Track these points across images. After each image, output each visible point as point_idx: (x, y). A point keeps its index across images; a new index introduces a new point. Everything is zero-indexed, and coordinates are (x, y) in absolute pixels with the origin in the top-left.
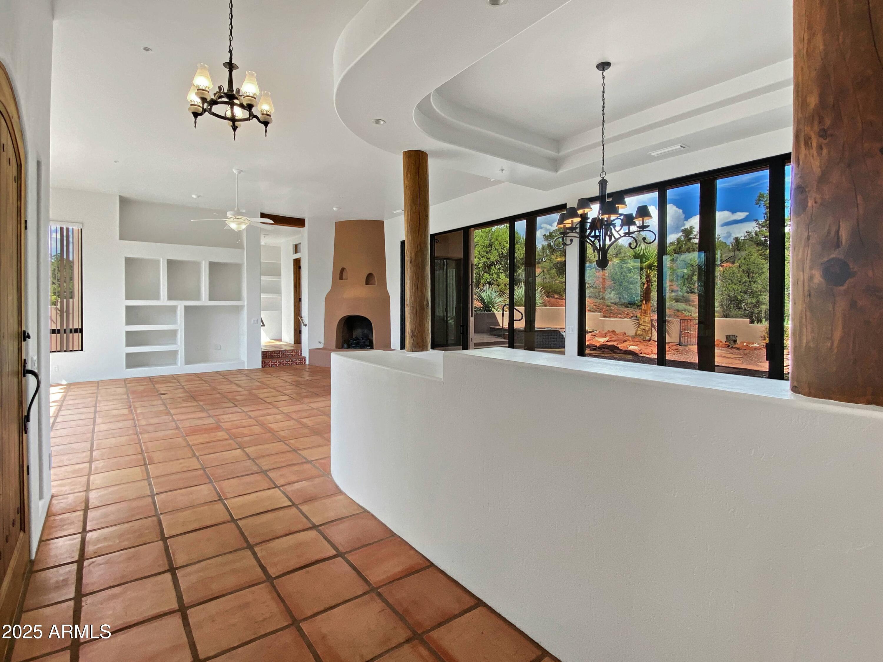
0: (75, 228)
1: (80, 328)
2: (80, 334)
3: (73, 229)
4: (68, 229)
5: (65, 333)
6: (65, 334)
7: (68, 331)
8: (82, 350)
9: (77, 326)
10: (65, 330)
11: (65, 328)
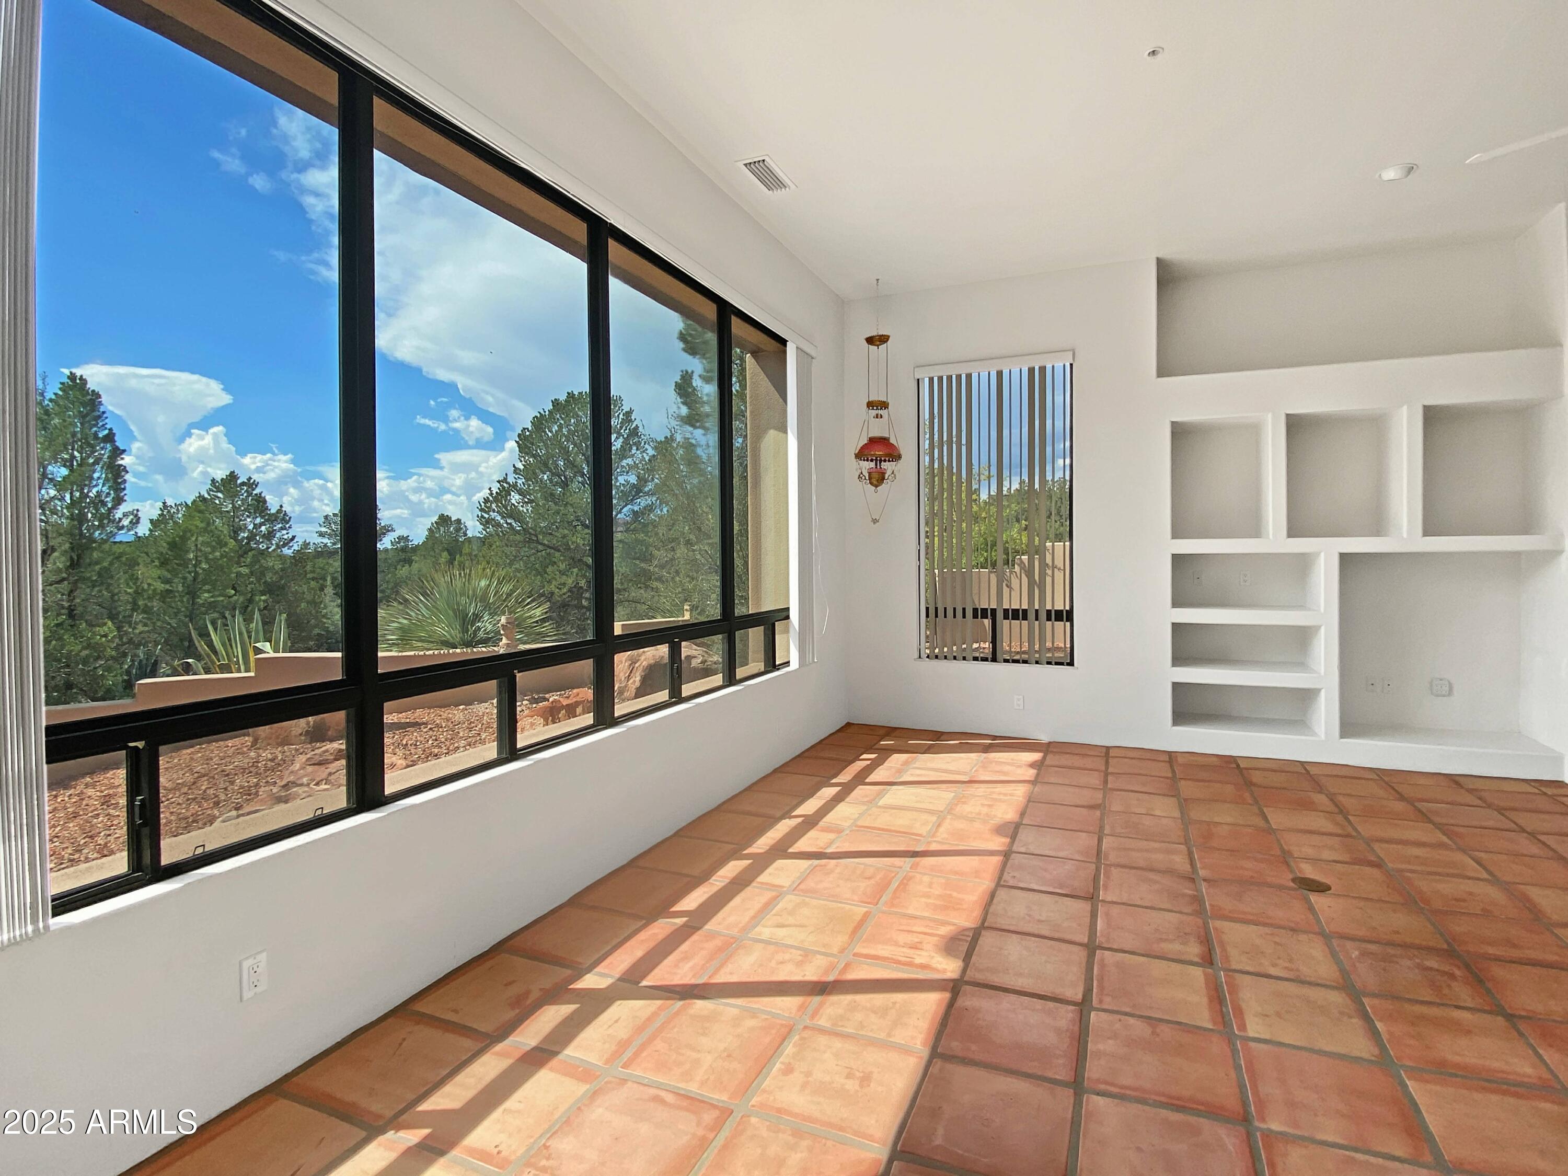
0: (1059, 365)
1: (1068, 608)
2: (1068, 624)
3: (1053, 367)
4: (1043, 369)
5: (1037, 619)
6: (1037, 622)
7: (1043, 615)
8: (1071, 664)
9: (1060, 605)
10: (1037, 611)
11: (1037, 607)
